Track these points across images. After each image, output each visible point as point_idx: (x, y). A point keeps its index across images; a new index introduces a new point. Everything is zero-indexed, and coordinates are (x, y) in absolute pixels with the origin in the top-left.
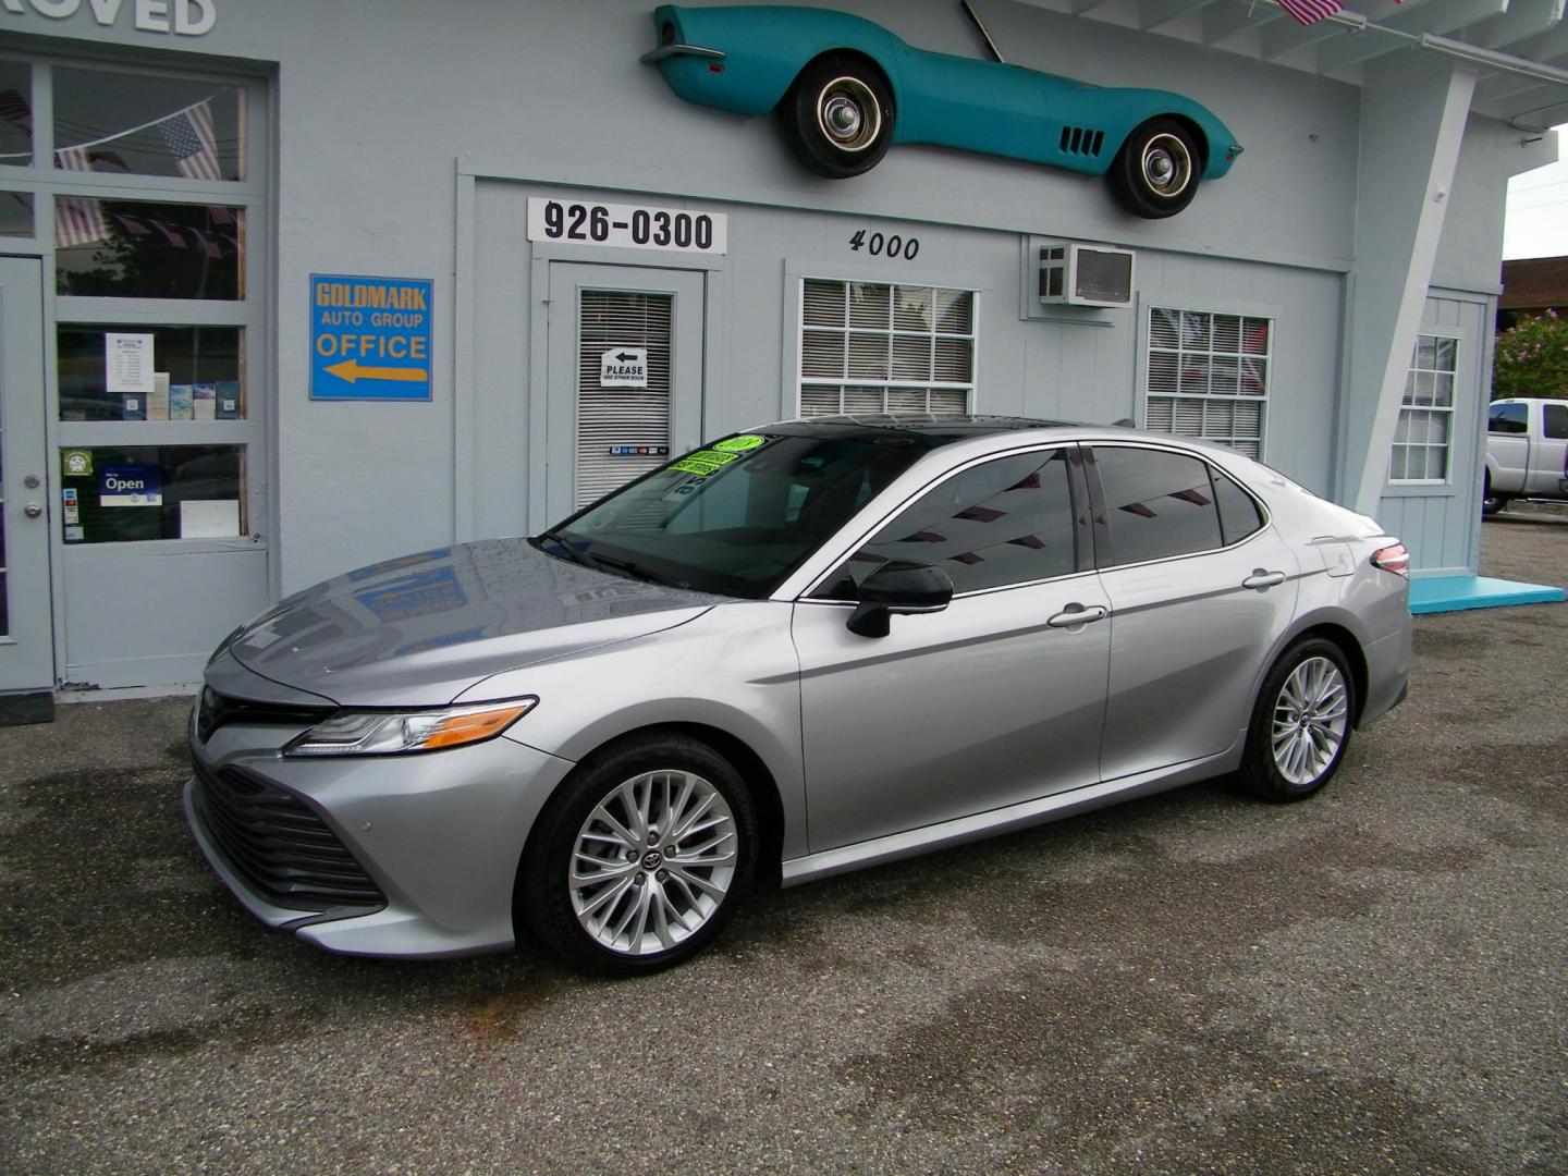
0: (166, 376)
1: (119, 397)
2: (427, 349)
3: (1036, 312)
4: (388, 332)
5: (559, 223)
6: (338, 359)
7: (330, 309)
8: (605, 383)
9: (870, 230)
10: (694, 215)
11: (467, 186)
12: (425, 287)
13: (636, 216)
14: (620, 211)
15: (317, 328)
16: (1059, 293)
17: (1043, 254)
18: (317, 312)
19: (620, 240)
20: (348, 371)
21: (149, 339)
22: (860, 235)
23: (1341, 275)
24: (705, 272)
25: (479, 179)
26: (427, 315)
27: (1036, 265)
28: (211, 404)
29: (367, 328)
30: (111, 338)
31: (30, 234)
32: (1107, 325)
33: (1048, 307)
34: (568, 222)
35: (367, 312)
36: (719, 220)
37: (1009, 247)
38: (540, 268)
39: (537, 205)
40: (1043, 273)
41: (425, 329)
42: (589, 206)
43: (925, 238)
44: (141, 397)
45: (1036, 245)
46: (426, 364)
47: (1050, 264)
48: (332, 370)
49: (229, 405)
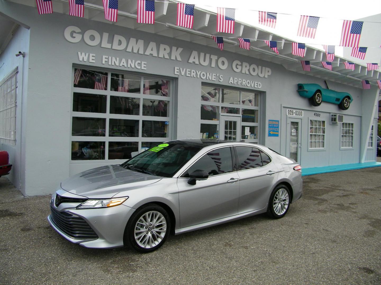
0: (250, 133)
1: (245, 136)
2: (278, 130)
3: (331, 124)
4: (275, 127)
5: (289, 113)
6: (271, 131)
7: (270, 124)
8: (292, 134)
9: (316, 113)
10: (301, 111)
11: (282, 107)
12: (278, 121)
13: (296, 111)
14: (294, 111)
15: (269, 127)
16: (335, 121)
17: (332, 116)
18: (269, 125)
19: (294, 114)
20: (272, 133)
21: (249, 128)
22: (315, 114)
23: (361, 117)
24: (301, 119)
25: (283, 107)
26: (278, 125)
27: (331, 117)
28: (253, 137)
29: (273, 127)
30: (246, 128)
31: (239, 114)
32: (337, 125)
33: (333, 123)
34: (290, 112)
35: (273, 125)
36: (303, 112)
37: (328, 114)
38: (288, 119)
39: (287, 110)
40: (332, 118)
41: (278, 127)
42: (292, 110)
43: (321, 114)
44: (247, 136)
45: (331, 114)
46: (278, 132)
47: (334, 117)
48: (270, 132)
49: (255, 137)
